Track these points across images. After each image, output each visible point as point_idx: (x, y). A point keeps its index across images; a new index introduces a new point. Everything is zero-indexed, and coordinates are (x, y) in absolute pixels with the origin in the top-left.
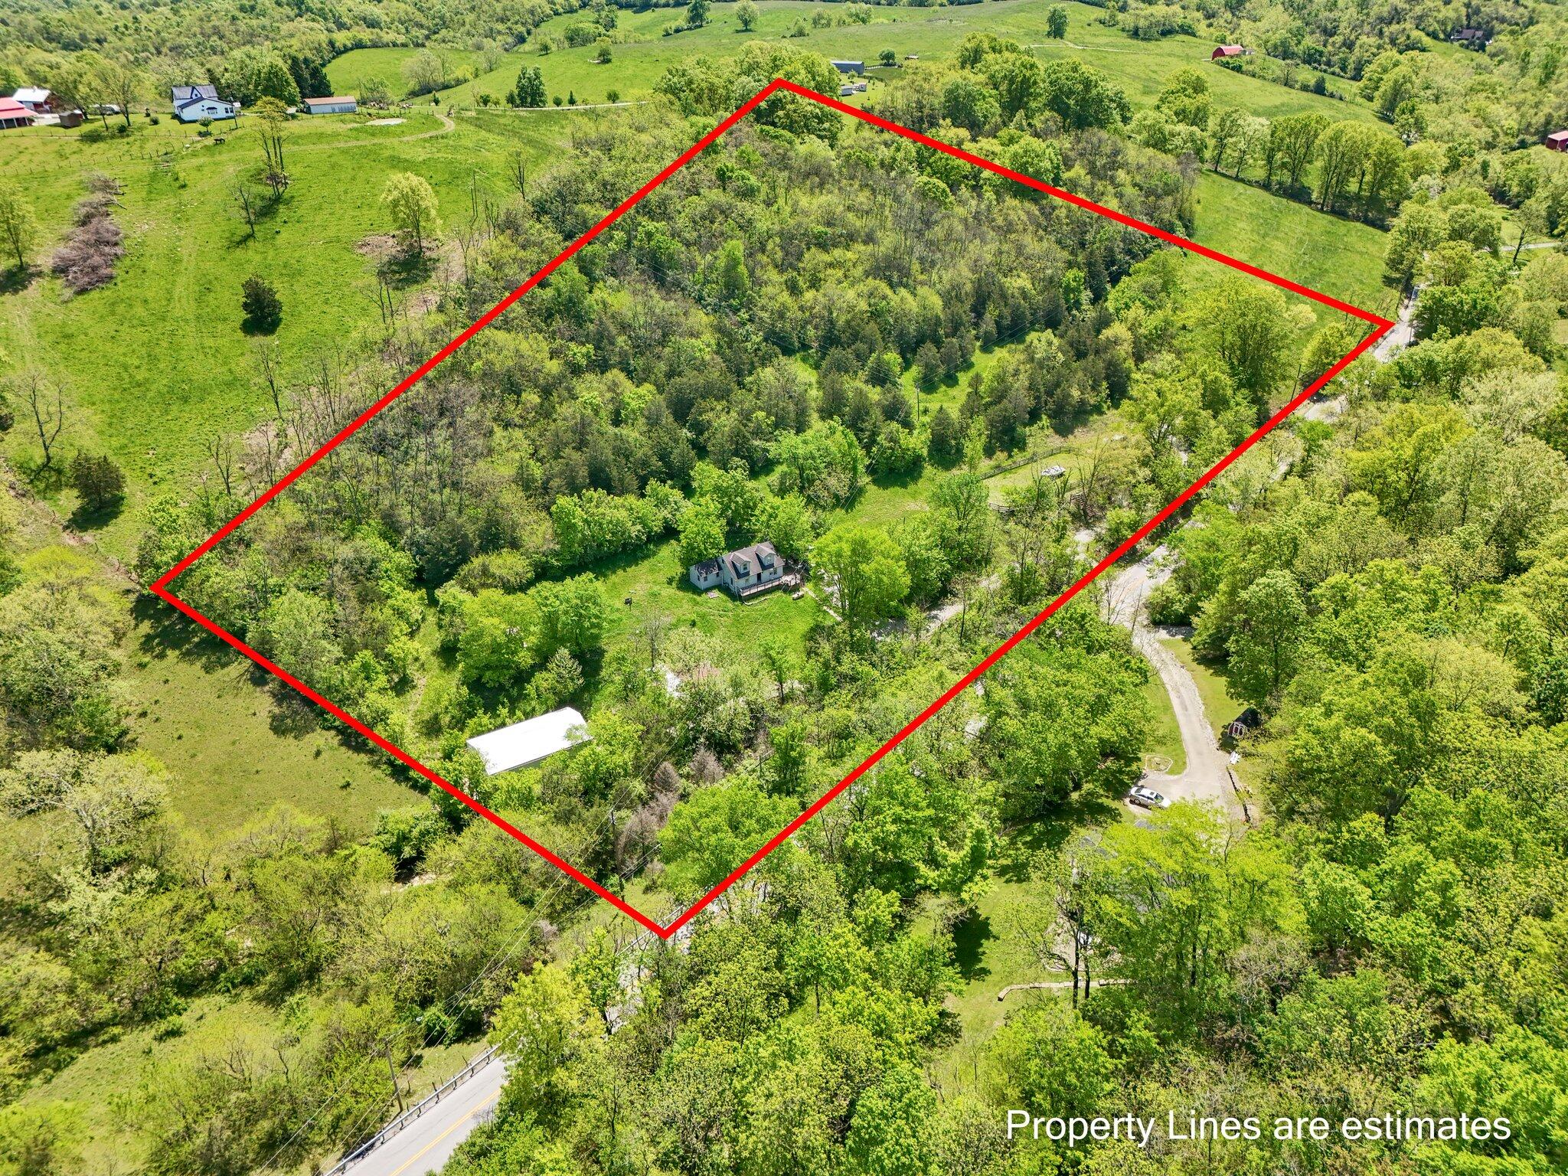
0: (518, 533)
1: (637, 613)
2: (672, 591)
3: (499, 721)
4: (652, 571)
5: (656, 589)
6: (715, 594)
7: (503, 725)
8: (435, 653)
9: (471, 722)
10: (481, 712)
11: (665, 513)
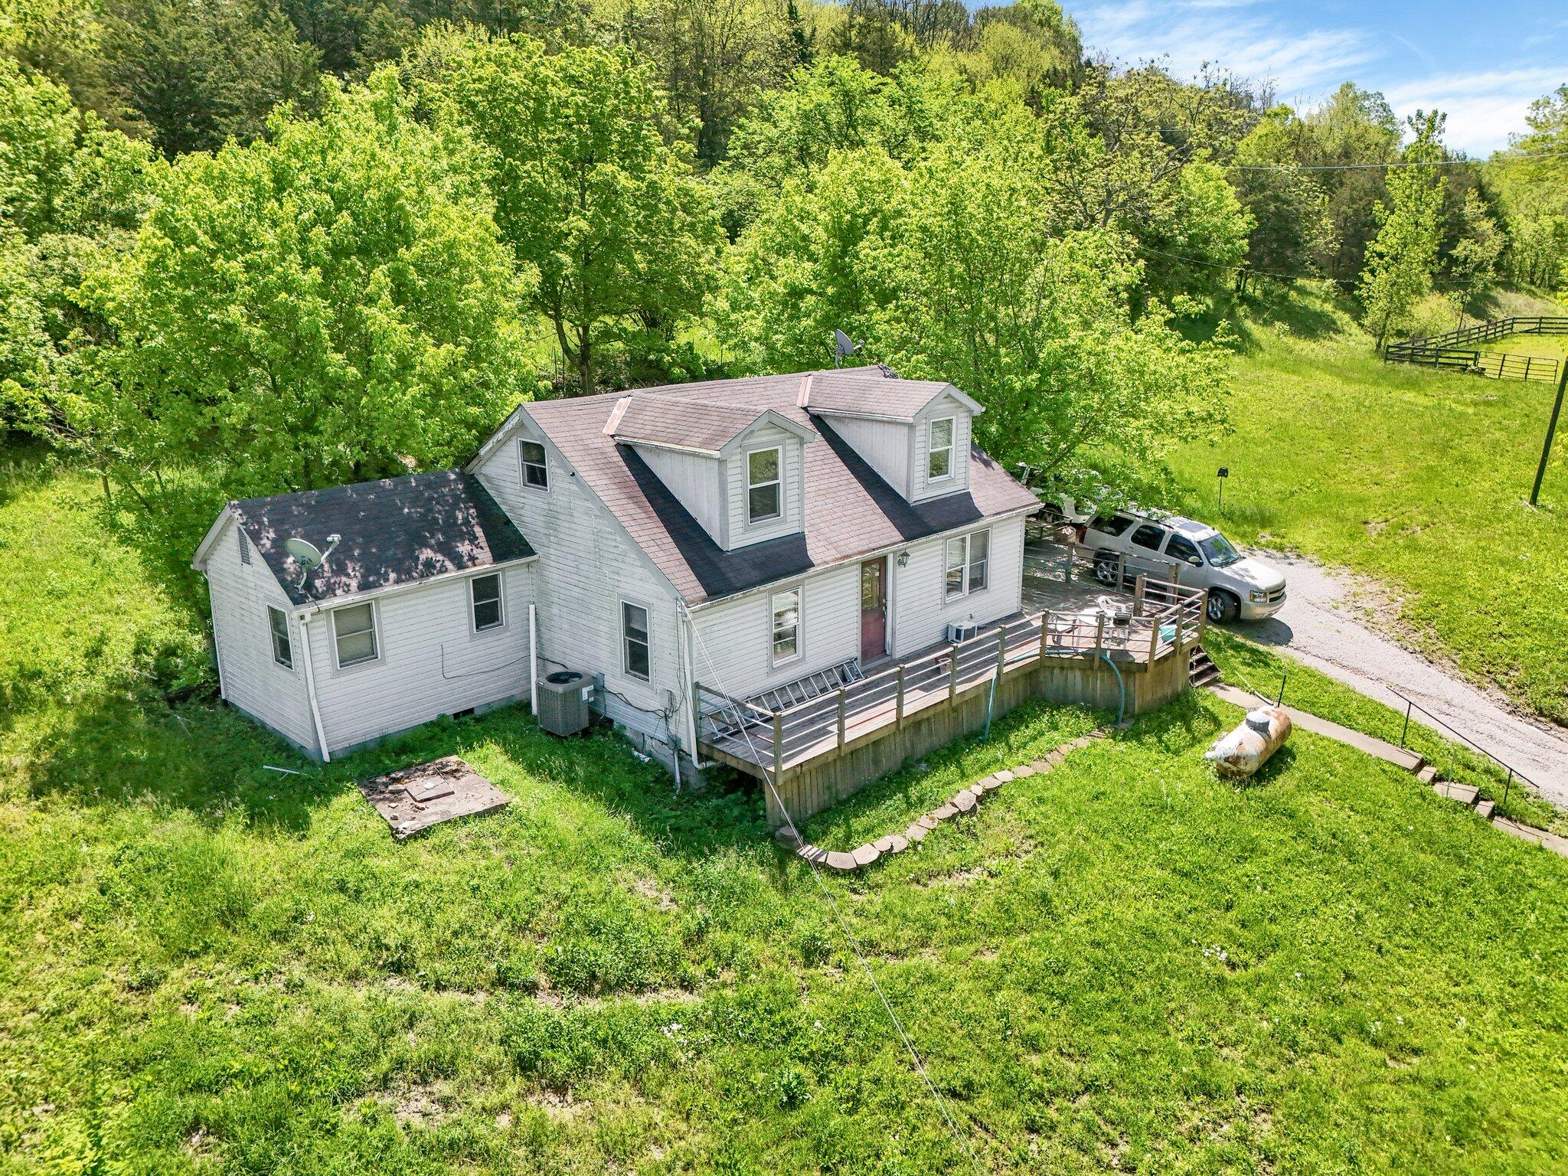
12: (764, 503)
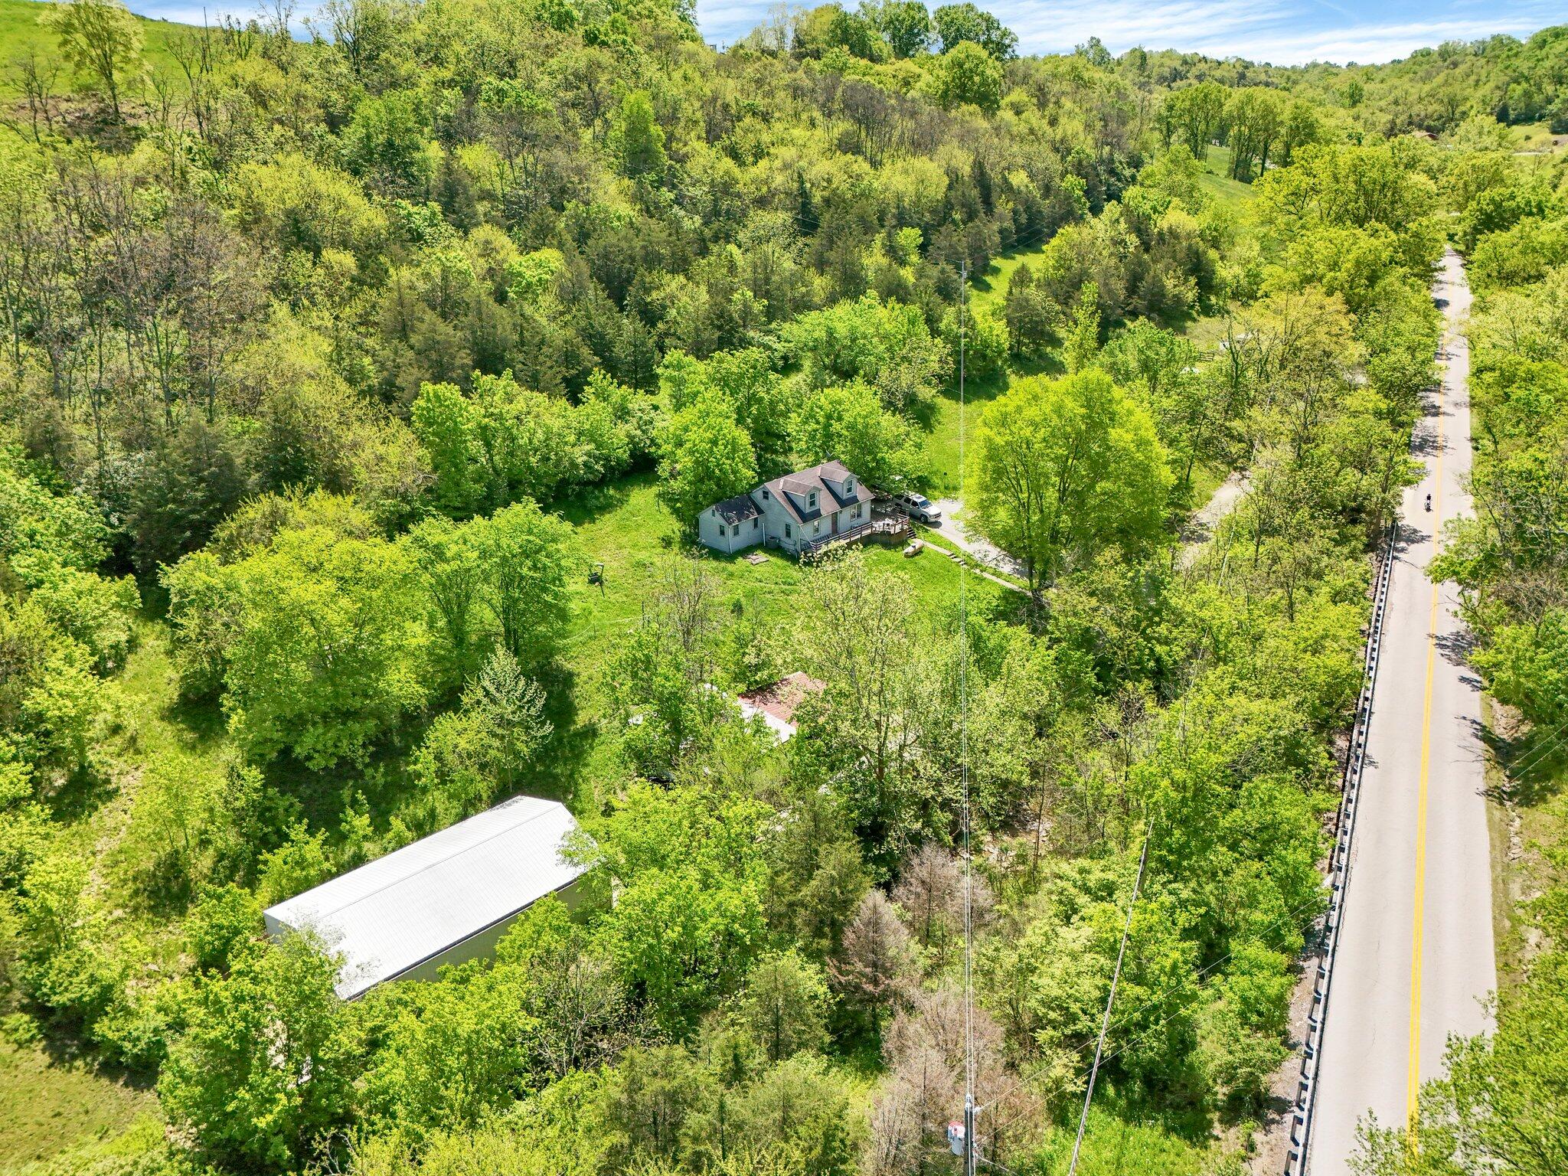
0: (345, 459)
1: (618, 597)
2: (675, 557)
3: (350, 851)
4: (622, 528)
5: (643, 556)
6: (761, 556)
7: (358, 861)
8: (170, 714)
9: (276, 860)
10: (298, 832)
11: (631, 427)
12: (812, 503)
